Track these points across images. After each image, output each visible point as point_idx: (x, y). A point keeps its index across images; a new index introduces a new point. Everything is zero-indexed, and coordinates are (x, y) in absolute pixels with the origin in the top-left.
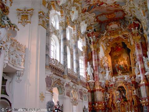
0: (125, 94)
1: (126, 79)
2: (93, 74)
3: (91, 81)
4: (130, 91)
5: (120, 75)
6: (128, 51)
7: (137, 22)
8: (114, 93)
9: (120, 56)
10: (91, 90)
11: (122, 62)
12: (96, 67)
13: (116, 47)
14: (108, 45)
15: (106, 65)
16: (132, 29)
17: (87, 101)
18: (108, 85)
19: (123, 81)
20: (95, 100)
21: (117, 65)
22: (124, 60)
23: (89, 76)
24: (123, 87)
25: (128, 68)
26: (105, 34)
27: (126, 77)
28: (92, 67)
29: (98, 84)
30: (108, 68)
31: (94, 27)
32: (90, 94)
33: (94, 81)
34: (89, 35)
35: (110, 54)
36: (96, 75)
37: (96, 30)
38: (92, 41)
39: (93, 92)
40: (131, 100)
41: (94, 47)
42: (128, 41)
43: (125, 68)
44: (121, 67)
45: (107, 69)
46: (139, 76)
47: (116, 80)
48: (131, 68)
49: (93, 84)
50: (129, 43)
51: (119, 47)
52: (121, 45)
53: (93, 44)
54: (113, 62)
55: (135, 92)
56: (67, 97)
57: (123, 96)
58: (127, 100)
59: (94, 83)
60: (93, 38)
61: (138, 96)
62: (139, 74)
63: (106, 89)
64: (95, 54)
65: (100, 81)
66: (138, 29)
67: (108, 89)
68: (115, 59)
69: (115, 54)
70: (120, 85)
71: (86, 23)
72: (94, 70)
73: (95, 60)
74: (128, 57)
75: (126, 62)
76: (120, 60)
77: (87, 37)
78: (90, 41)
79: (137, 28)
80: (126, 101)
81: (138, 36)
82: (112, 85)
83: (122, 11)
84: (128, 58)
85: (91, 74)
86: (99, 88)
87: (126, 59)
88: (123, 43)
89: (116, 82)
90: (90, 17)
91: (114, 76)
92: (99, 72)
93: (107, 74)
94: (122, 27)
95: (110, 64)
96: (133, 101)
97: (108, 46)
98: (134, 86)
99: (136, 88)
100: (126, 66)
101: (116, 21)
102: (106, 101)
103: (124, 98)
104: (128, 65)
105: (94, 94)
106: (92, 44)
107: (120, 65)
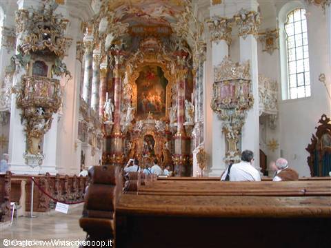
0: (153, 146)
1: (157, 126)
2: (113, 113)
3: (109, 122)
4: (161, 142)
5: (150, 119)
6: (165, 83)
7: (186, 50)
8: (138, 143)
9: (151, 87)
10: (108, 134)
11: (154, 98)
12: (118, 102)
13: (148, 72)
14: (136, 67)
15: (128, 97)
16: (178, 57)
17: (101, 150)
18: (132, 131)
19: (153, 128)
20: (113, 149)
21: (145, 100)
22: (156, 94)
23: (107, 115)
24: (152, 137)
25: (161, 107)
26: (136, 54)
27: (158, 123)
28: (113, 102)
29: (118, 127)
30: (131, 102)
31: (123, 42)
32: (105, 140)
33: (113, 123)
34: (113, 53)
35: (137, 82)
36: (117, 114)
37: (126, 46)
38: (117, 63)
39: (110, 138)
40: (160, 155)
41: (119, 73)
42: (168, 67)
43: (156, 106)
44: (150, 105)
45: (129, 104)
46: (175, 124)
47: (144, 125)
48: (164, 108)
49: (111, 127)
50: (167, 69)
51: (152, 74)
52: (156, 70)
53: (119, 68)
54: (139, 95)
55: (167, 144)
56: (89, 145)
57: (150, 149)
58: (156, 154)
59: (113, 125)
60: (119, 59)
61: (170, 151)
62: (176, 121)
63: (128, 135)
64: (119, 84)
65: (121, 124)
66: (186, 59)
67: (131, 136)
68: (143, 90)
69: (144, 83)
70: (149, 133)
71: (113, 35)
72: (115, 107)
73: (118, 93)
74: (163, 90)
75: (159, 98)
76: (150, 94)
77: (111, 56)
78: (114, 62)
79: (184, 57)
80: (154, 155)
81: (184, 69)
82: (137, 132)
83: (170, 28)
84: (162, 92)
85: (111, 113)
86: (118, 134)
87: (159, 94)
88: (160, 69)
89: (144, 128)
90: (121, 28)
91: (142, 119)
92: (121, 110)
93: (129, 112)
94: (163, 49)
95: (135, 98)
96: (162, 156)
97: (136, 69)
98: (166, 136)
99: (169, 140)
100: (158, 104)
101: (156, 37)
102: (125, 152)
103: (151, 151)
104: (160, 103)
105: (111, 141)
106: (117, 67)
107: (149, 102)
